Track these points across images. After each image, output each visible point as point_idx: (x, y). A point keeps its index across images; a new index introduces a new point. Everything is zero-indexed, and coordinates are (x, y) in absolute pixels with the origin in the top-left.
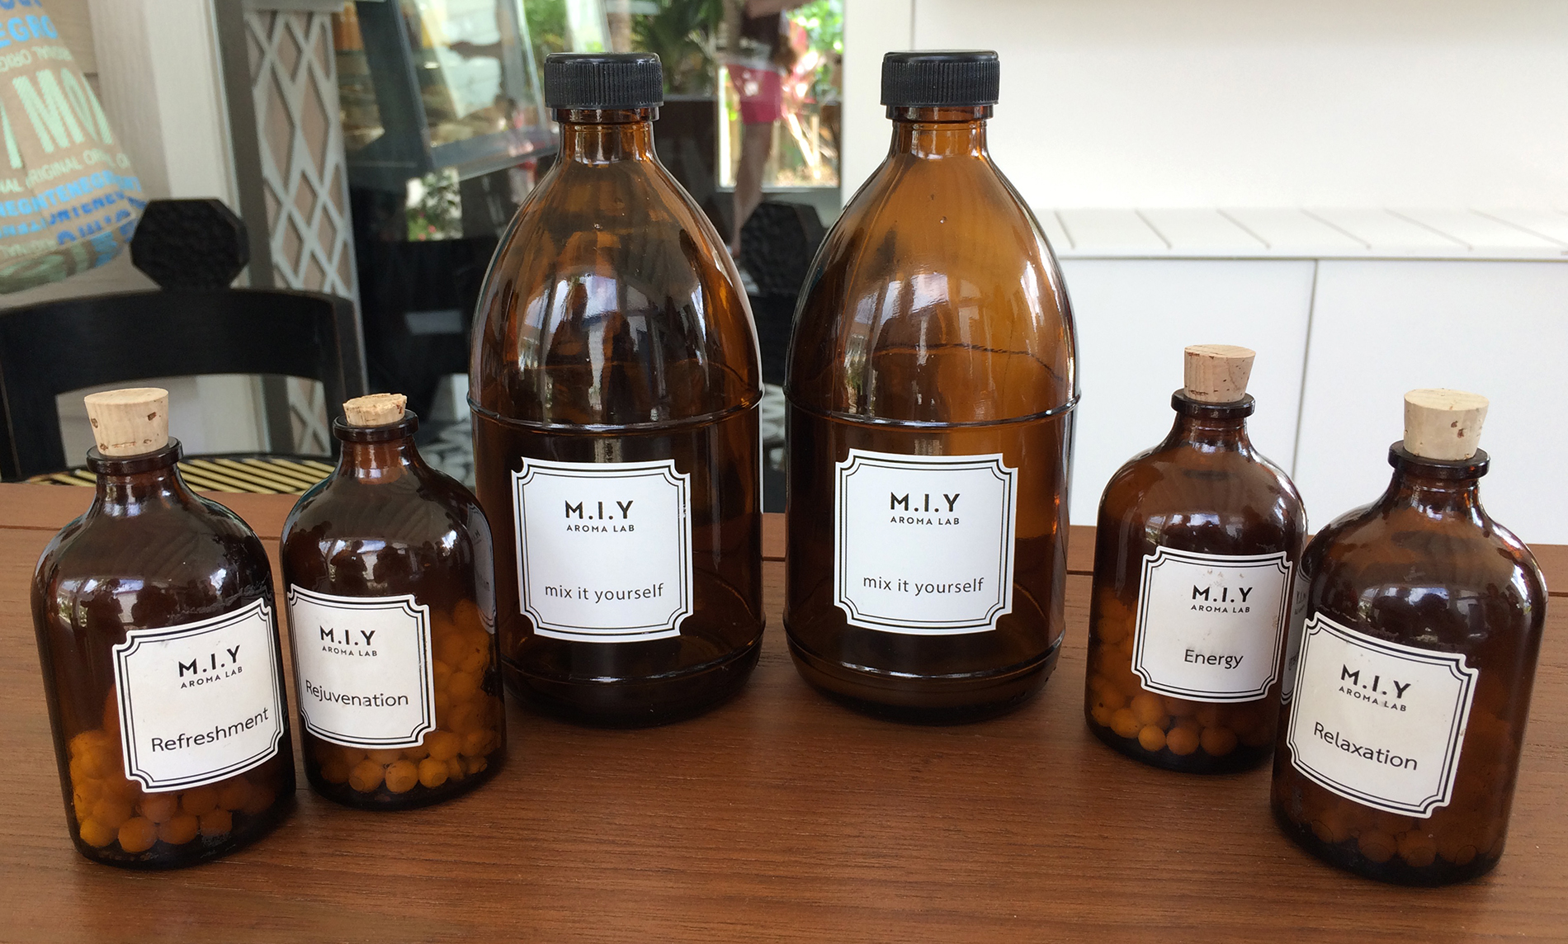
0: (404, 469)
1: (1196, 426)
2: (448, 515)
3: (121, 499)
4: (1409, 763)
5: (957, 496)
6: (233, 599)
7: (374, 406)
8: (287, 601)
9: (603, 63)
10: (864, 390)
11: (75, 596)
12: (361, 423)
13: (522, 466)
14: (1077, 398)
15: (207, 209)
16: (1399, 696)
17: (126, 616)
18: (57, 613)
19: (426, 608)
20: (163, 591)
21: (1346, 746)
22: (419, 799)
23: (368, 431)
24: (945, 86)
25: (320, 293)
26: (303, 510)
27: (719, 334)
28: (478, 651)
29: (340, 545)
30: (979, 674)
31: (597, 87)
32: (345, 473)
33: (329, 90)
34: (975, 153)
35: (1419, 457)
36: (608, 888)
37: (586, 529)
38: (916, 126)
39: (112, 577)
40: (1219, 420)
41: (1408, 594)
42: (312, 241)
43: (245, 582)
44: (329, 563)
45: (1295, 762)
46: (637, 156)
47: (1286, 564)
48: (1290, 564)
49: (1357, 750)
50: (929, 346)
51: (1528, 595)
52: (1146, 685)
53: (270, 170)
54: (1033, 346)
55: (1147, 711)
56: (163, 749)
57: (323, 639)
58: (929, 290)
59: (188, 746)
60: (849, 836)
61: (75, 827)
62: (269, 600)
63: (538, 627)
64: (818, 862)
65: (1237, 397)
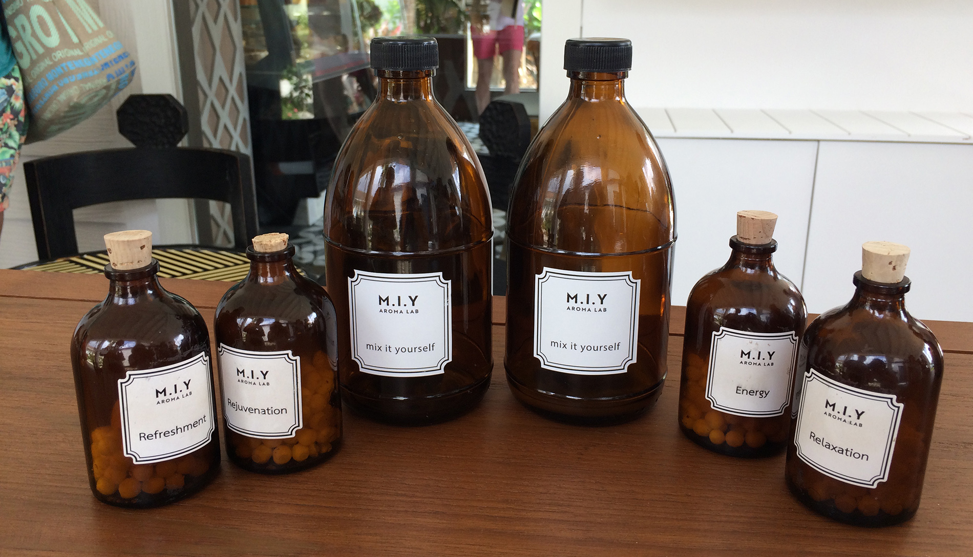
0: (286, 277)
1: (743, 257)
2: (311, 303)
3: (124, 295)
4: (864, 456)
5: (605, 295)
6: (187, 352)
7: (270, 241)
8: (218, 352)
9: (405, 44)
10: (552, 232)
11: (97, 351)
12: (262, 251)
13: (354, 275)
14: (675, 239)
15: (163, 101)
16: (858, 418)
17: (126, 363)
18: (86, 359)
19: (298, 358)
20: (147, 348)
21: (828, 446)
22: (293, 468)
23: (266, 255)
24: (601, 60)
25: (229, 151)
26: (228, 300)
27: (469, 197)
28: (327, 382)
29: (249, 321)
30: (617, 398)
31: (401, 57)
32: (253, 279)
33: (236, 28)
34: (618, 99)
35: (870, 280)
36: (402, 523)
37: (390, 311)
38: (584, 82)
39: (119, 340)
40: (756, 255)
41: (865, 359)
42: (225, 118)
43: (194, 342)
44: (242, 330)
45: (799, 454)
46: (423, 97)
47: (795, 338)
48: (797, 338)
49: (834, 448)
50: (590, 205)
51: (932, 361)
52: (714, 406)
53: (201, 76)
54: (649, 206)
55: (715, 422)
56: (145, 439)
57: (238, 375)
58: (591, 175)
59: (160, 437)
60: (541, 493)
61: (93, 483)
62: (208, 352)
63: (362, 367)
64: (524, 508)
65: (767, 241)
